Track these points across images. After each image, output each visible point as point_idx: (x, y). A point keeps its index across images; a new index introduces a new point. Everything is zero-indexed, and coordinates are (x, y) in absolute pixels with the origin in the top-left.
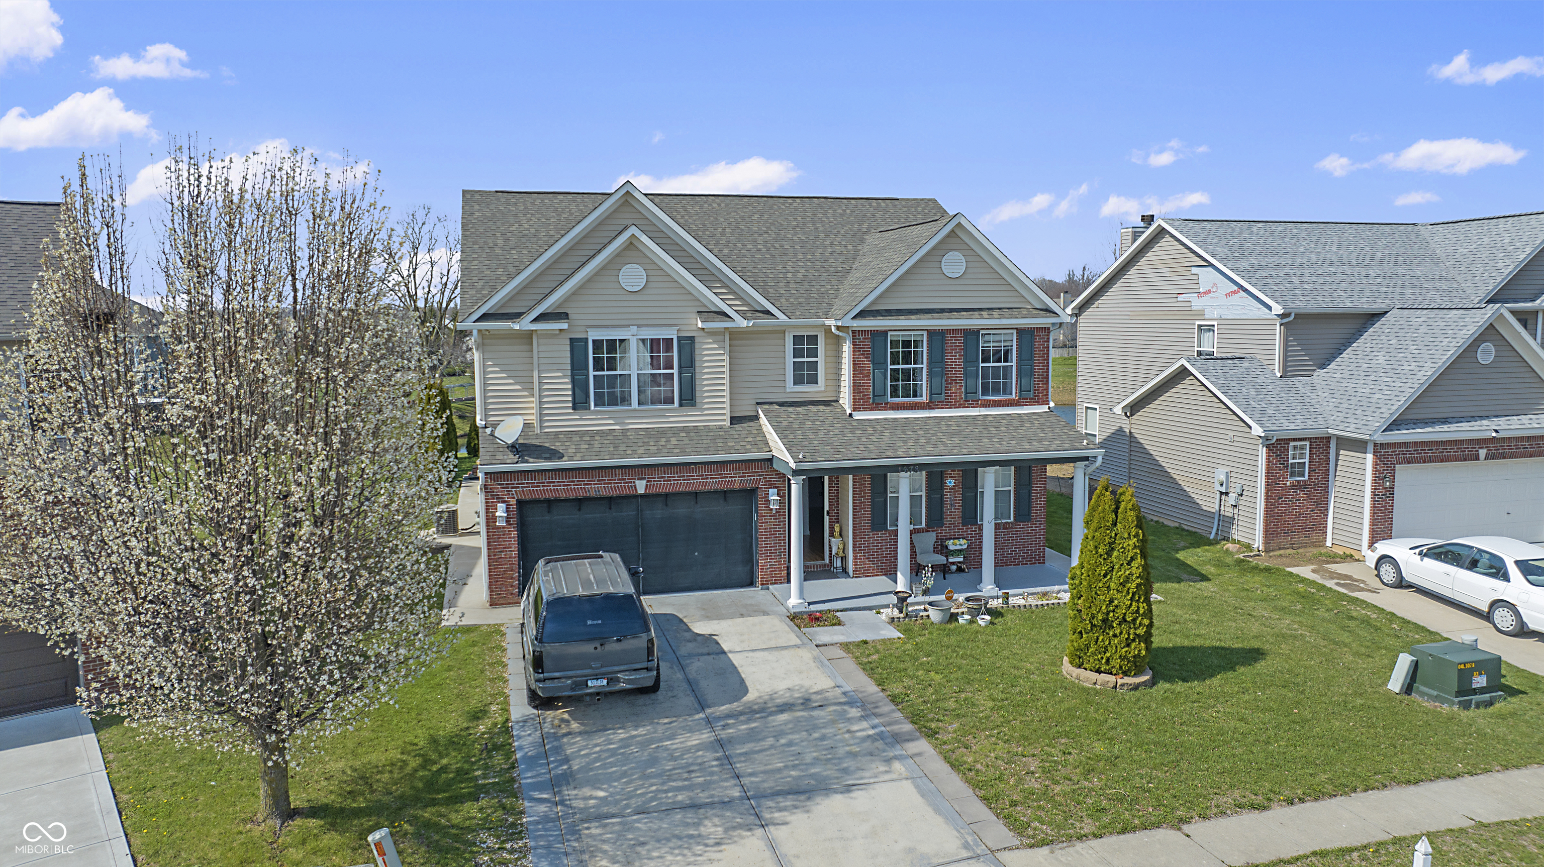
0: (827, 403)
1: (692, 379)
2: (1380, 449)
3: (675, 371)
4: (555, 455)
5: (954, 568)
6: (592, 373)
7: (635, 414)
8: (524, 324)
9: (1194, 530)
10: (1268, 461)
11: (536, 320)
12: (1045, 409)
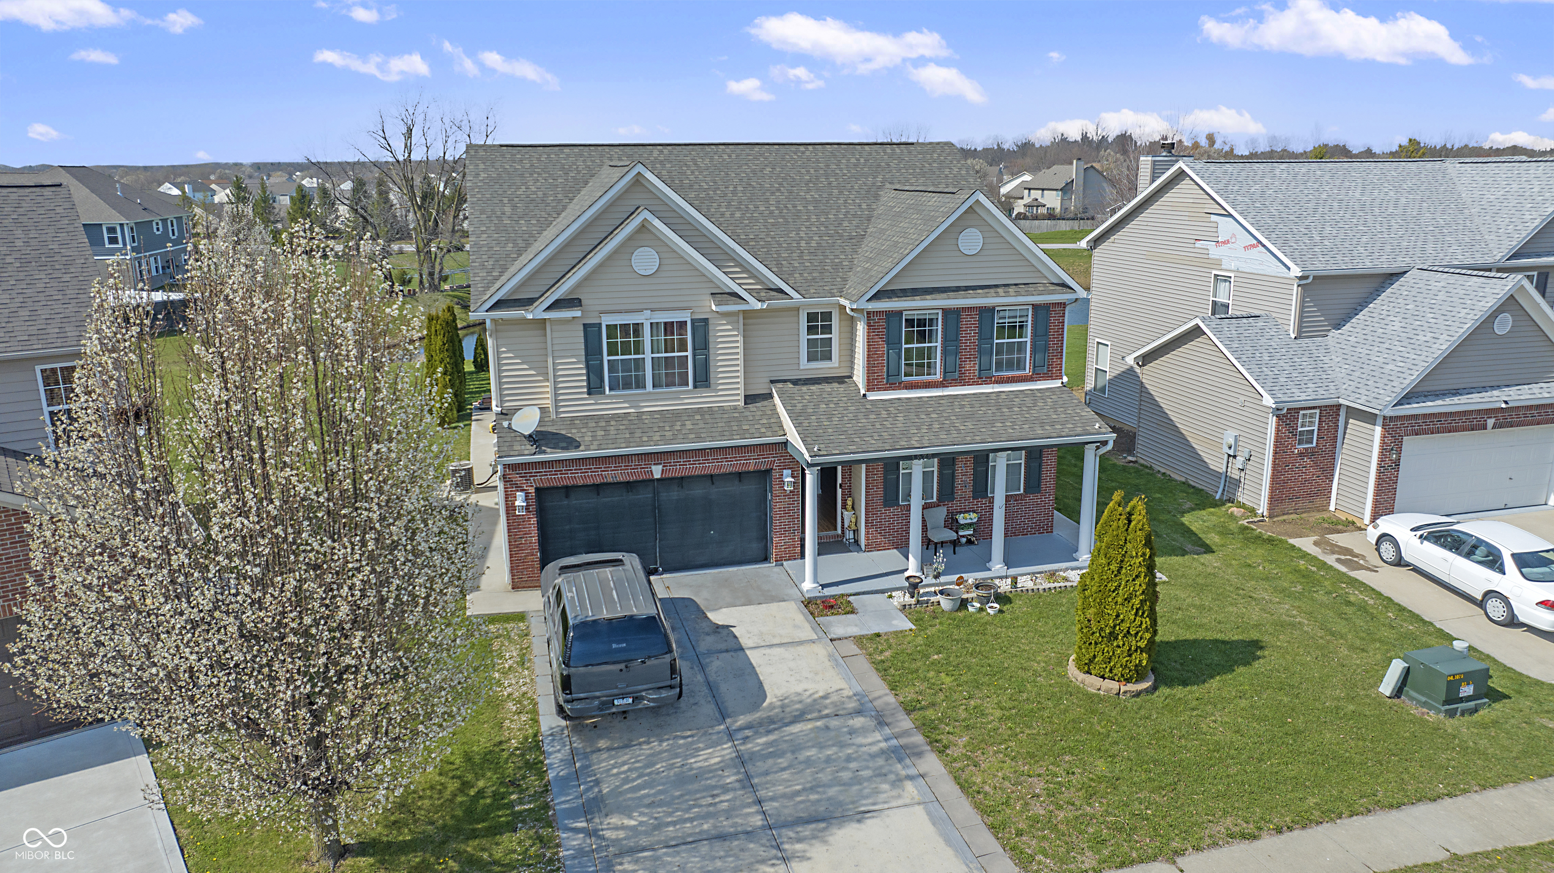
0: (841, 380)
1: (706, 361)
2: (1387, 422)
3: (689, 353)
4: (571, 443)
5: (964, 540)
6: (606, 358)
7: (649, 397)
8: (535, 313)
9: (1200, 487)
10: (1278, 430)
11: (549, 308)
12: (1057, 384)
